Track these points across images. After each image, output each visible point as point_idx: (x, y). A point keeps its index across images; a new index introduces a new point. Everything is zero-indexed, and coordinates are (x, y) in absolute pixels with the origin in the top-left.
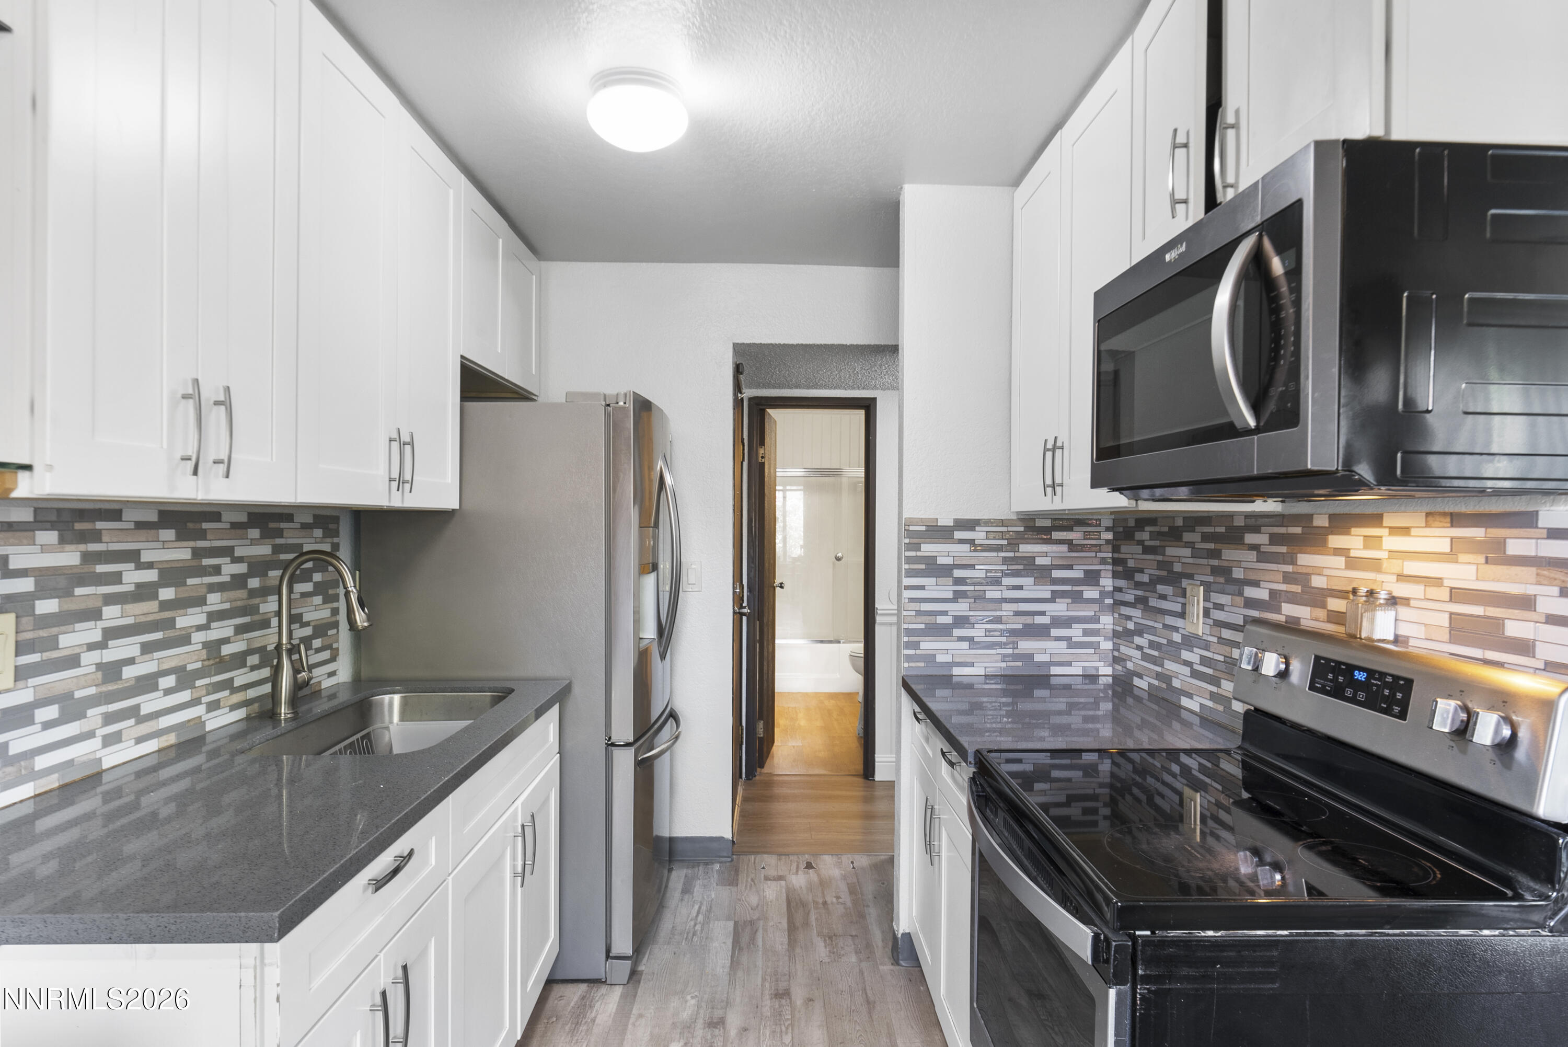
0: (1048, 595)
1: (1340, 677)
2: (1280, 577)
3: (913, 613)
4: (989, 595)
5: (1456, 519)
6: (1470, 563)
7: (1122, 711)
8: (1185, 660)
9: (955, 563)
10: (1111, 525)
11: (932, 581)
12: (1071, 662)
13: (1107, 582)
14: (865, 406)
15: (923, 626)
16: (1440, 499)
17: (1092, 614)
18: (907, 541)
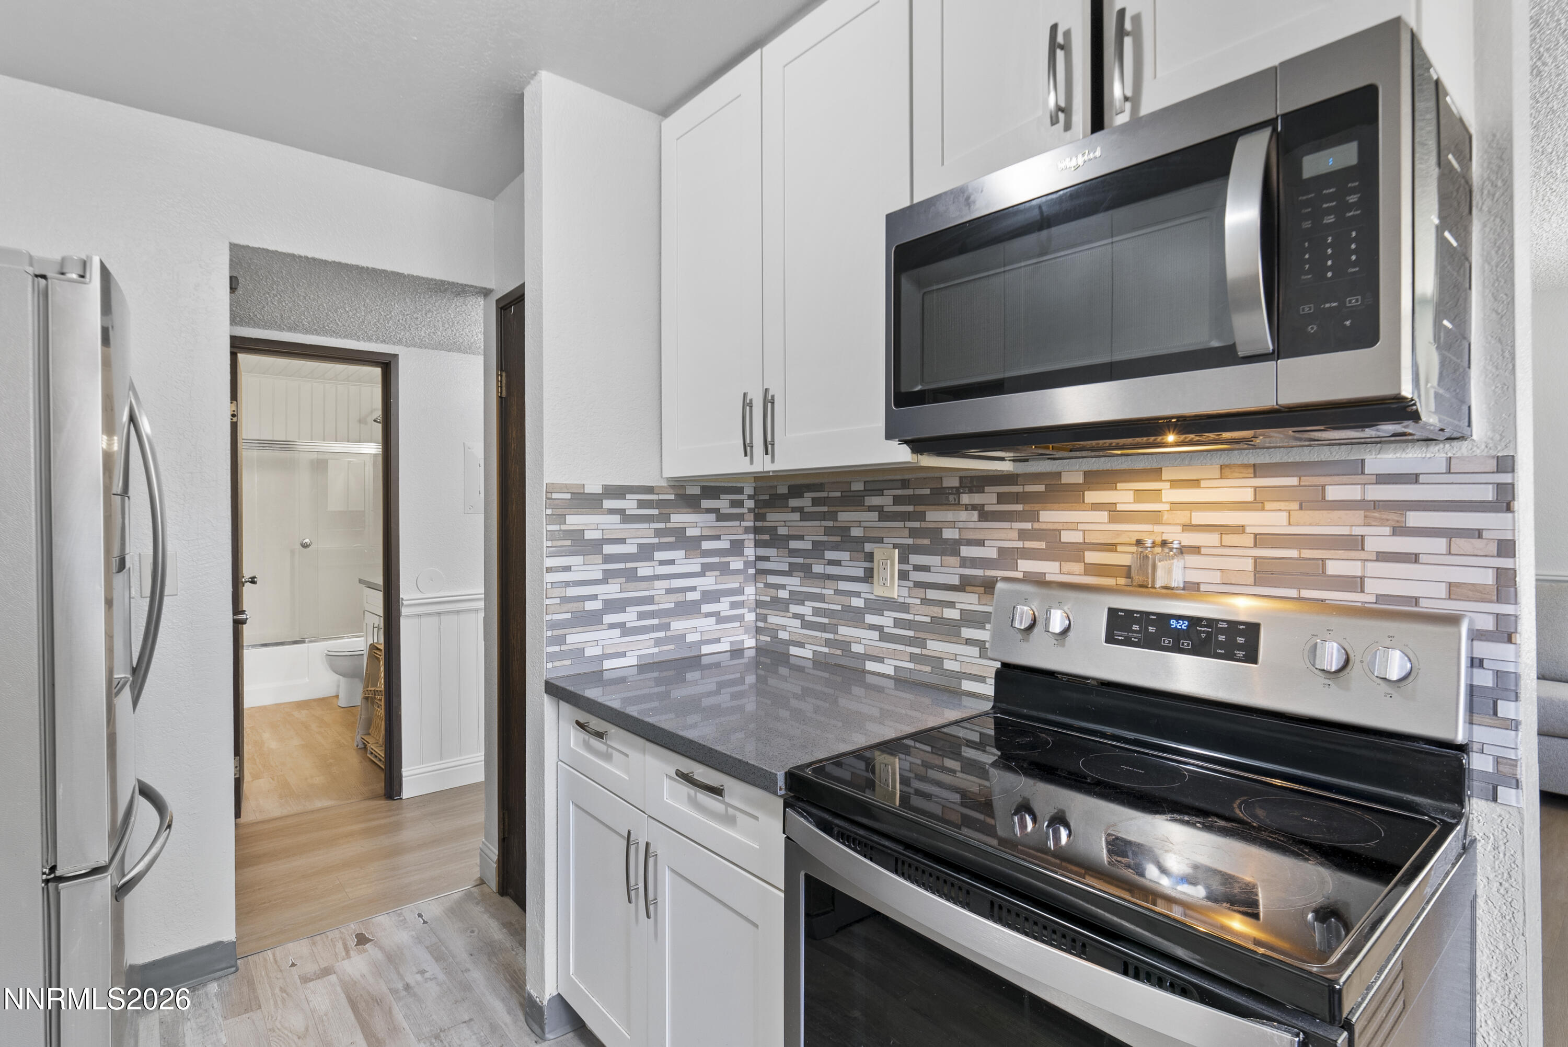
0: (697, 568)
1: (1150, 628)
2: (1015, 535)
3: (558, 601)
4: (641, 572)
5: (1257, 470)
6: (1280, 510)
7: (772, 681)
8: (870, 624)
9: (605, 537)
10: (752, 493)
11: (578, 560)
12: (720, 638)
13: (750, 552)
14: (383, 363)
15: (568, 616)
16: (1236, 452)
17: (737, 585)
18: (549, 512)
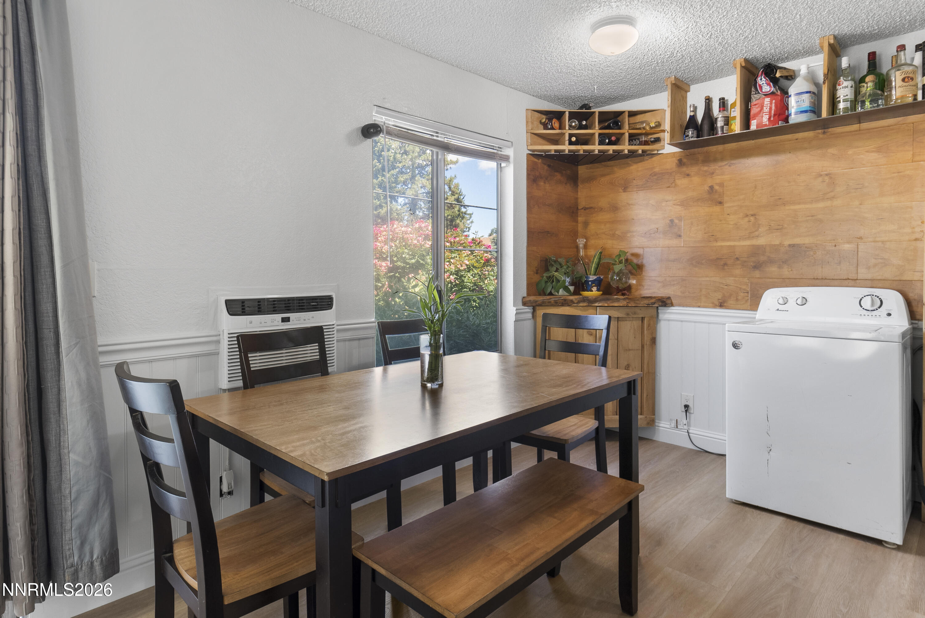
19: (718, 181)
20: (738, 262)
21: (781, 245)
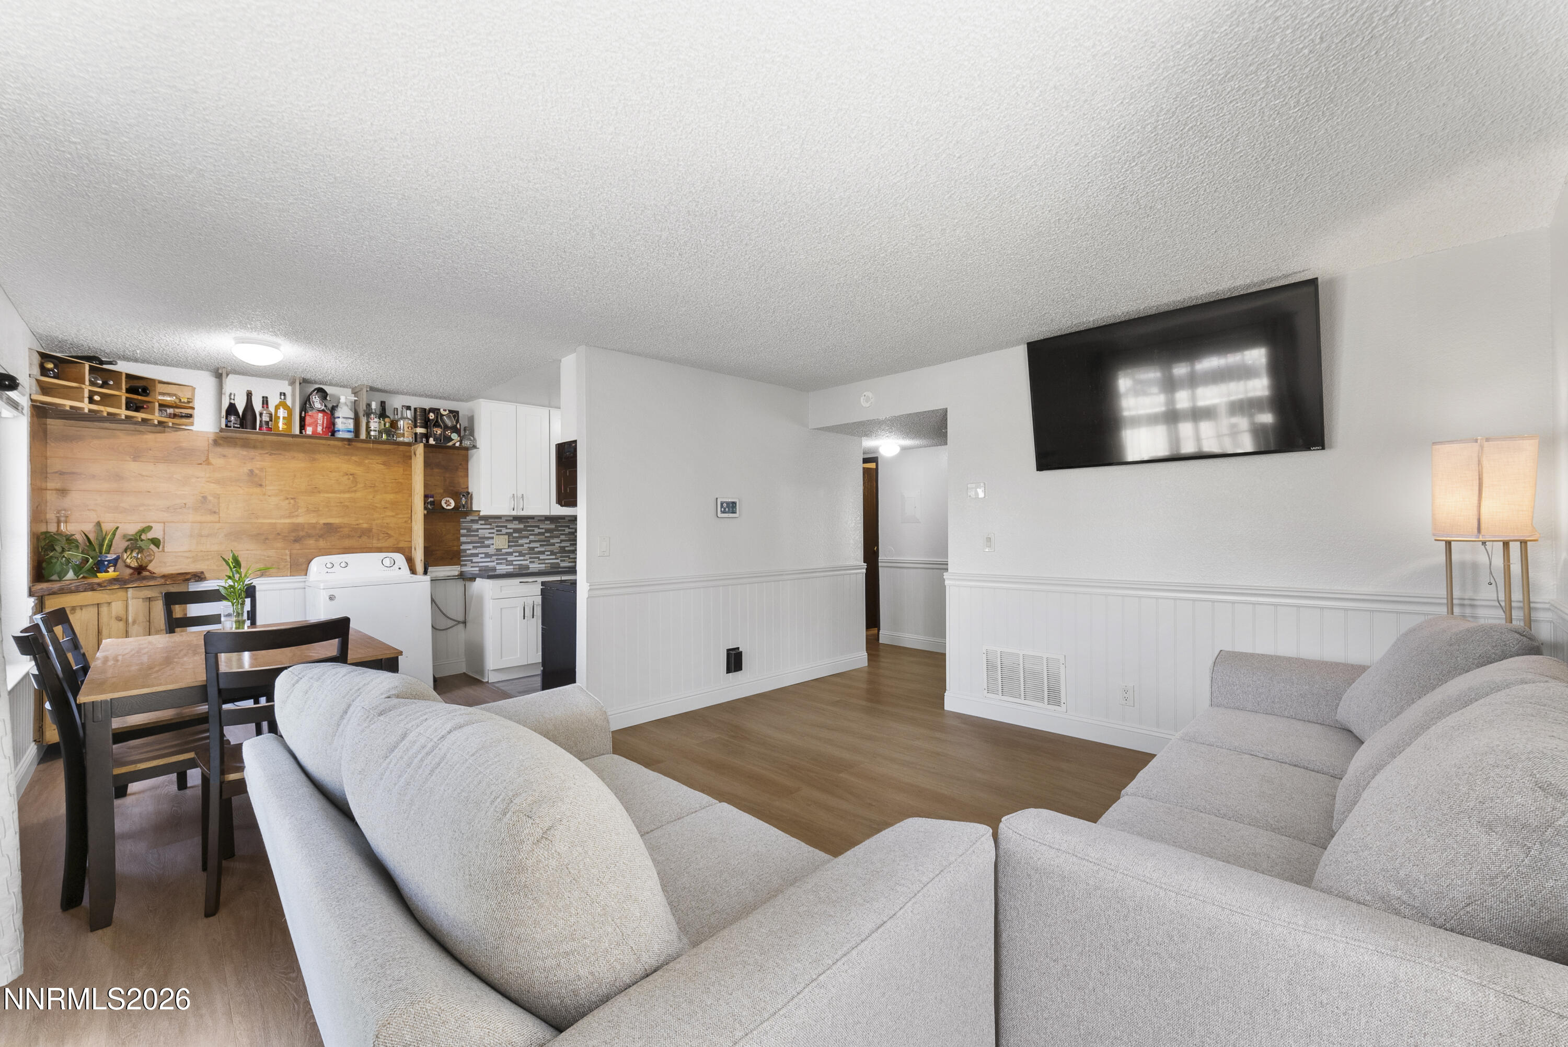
19: (258, 466)
20: (280, 537)
21: (317, 523)
